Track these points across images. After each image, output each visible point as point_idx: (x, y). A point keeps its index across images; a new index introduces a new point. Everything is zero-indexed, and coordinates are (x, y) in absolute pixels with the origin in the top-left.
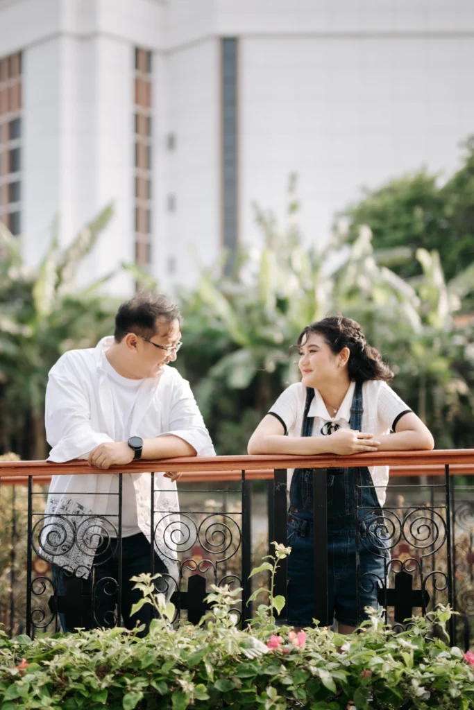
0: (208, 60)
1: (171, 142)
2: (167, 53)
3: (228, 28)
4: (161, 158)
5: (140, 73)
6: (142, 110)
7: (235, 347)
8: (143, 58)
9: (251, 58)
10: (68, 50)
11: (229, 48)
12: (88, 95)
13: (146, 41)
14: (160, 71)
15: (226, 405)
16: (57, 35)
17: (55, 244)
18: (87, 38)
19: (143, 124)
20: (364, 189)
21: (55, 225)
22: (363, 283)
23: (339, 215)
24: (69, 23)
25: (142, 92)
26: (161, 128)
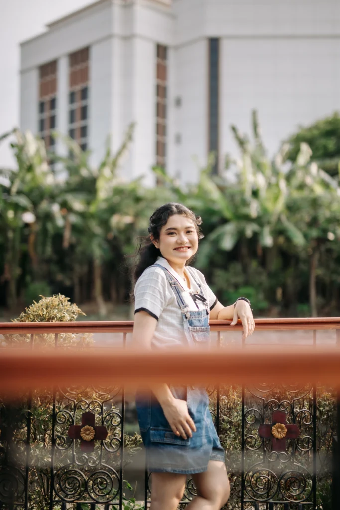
0: (201, 52)
1: (178, 102)
2: (177, 48)
3: (213, 32)
4: (172, 112)
5: (160, 60)
6: (161, 82)
7: (224, 221)
8: (162, 51)
9: (226, 51)
10: (117, 46)
11: (214, 45)
12: (128, 73)
13: (164, 40)
14: (172, 58)
15: (219, 259)
16: (109, 37)
17: (108, 154)
18: (128, 38)
19: (161, 91)
20: (300, 127)
21: (108, 141)
22: (308, 181)
23: (283, 143)
24: (117, 28)
25: (161, 72)
26: (172, 94)
